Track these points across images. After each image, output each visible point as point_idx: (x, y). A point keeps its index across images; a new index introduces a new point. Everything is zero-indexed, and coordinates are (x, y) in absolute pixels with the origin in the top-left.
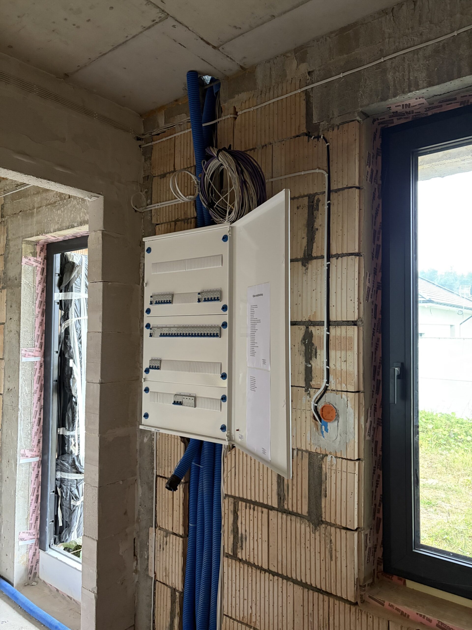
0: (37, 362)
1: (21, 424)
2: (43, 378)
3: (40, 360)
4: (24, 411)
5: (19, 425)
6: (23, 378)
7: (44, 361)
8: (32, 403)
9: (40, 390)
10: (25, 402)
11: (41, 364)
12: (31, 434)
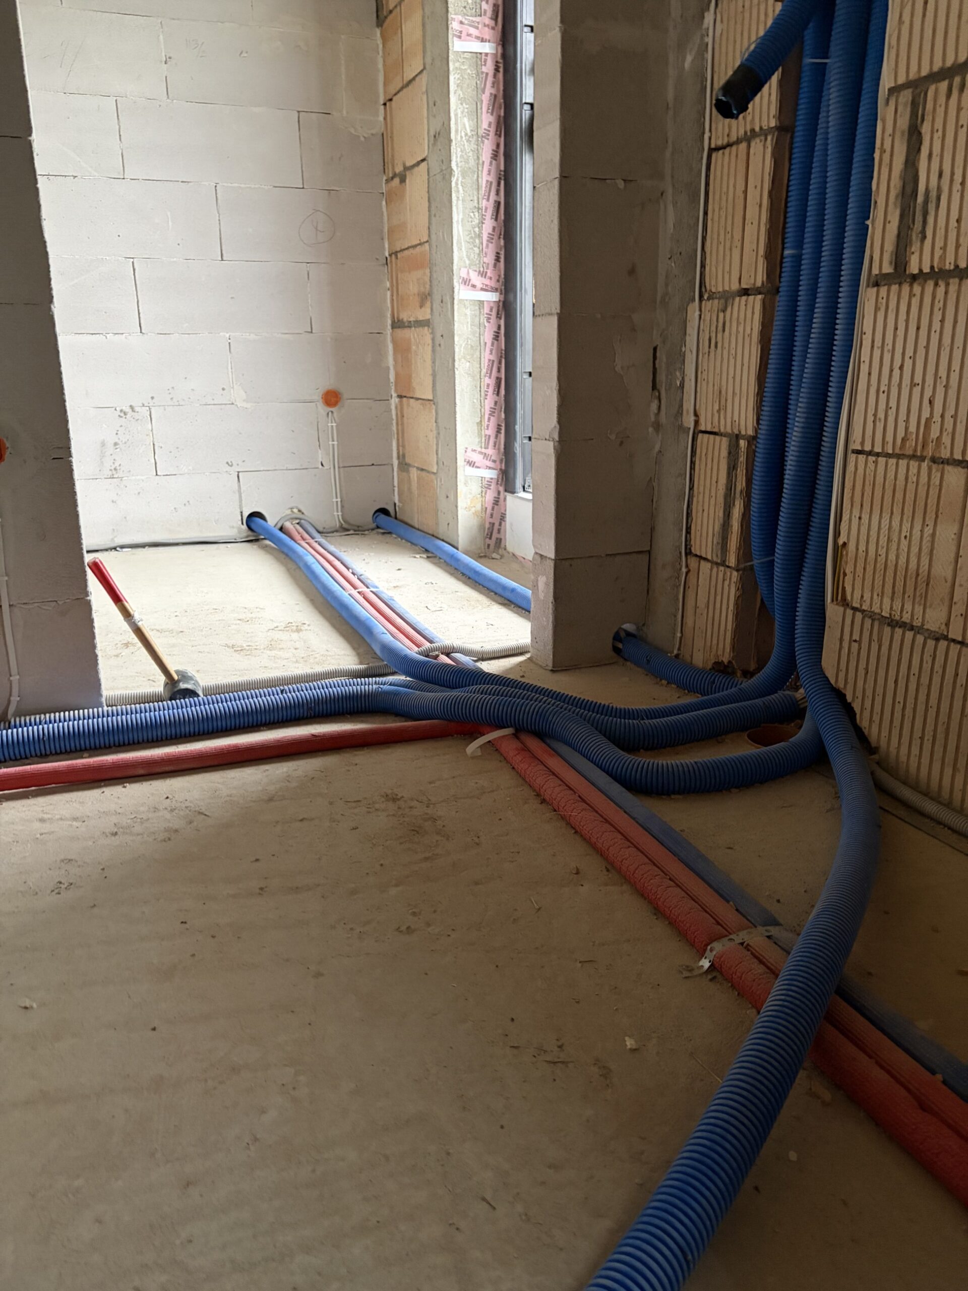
0: (486, 54)
1: (457, 209)
2: (502, 101)
3: (494, 52)
4: (464, 178)
5: (454, 208)
6: (457, 94)
7: (504, 56)
8: (481, 162)
9: (497, 131)
10: (465, 156)
11: (497, 62)
12: (480, 236)
